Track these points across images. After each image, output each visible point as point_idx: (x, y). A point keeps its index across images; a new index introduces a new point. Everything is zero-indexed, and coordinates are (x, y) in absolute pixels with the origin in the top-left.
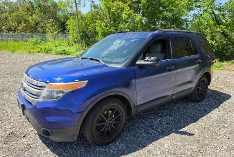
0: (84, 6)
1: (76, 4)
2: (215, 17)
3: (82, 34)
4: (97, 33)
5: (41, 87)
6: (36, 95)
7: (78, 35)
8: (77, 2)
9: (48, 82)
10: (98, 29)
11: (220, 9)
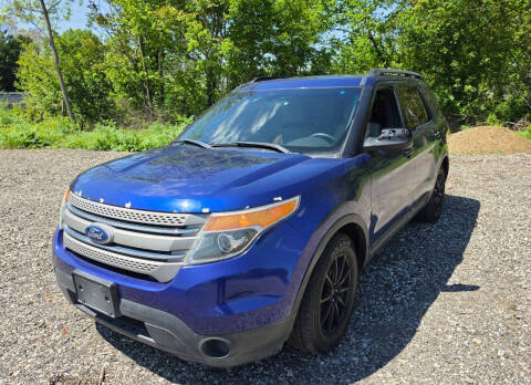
0: (67, 18)
1: (46, 13)
2: (375, 46)
3: (70, 89)
4: (109, 86)
5: (184, 227)
6: (169, 253)
7: (62, 93)
8: (47, 7)
9: (206, 210)
10: (111, 75)
11: (382, 29)
